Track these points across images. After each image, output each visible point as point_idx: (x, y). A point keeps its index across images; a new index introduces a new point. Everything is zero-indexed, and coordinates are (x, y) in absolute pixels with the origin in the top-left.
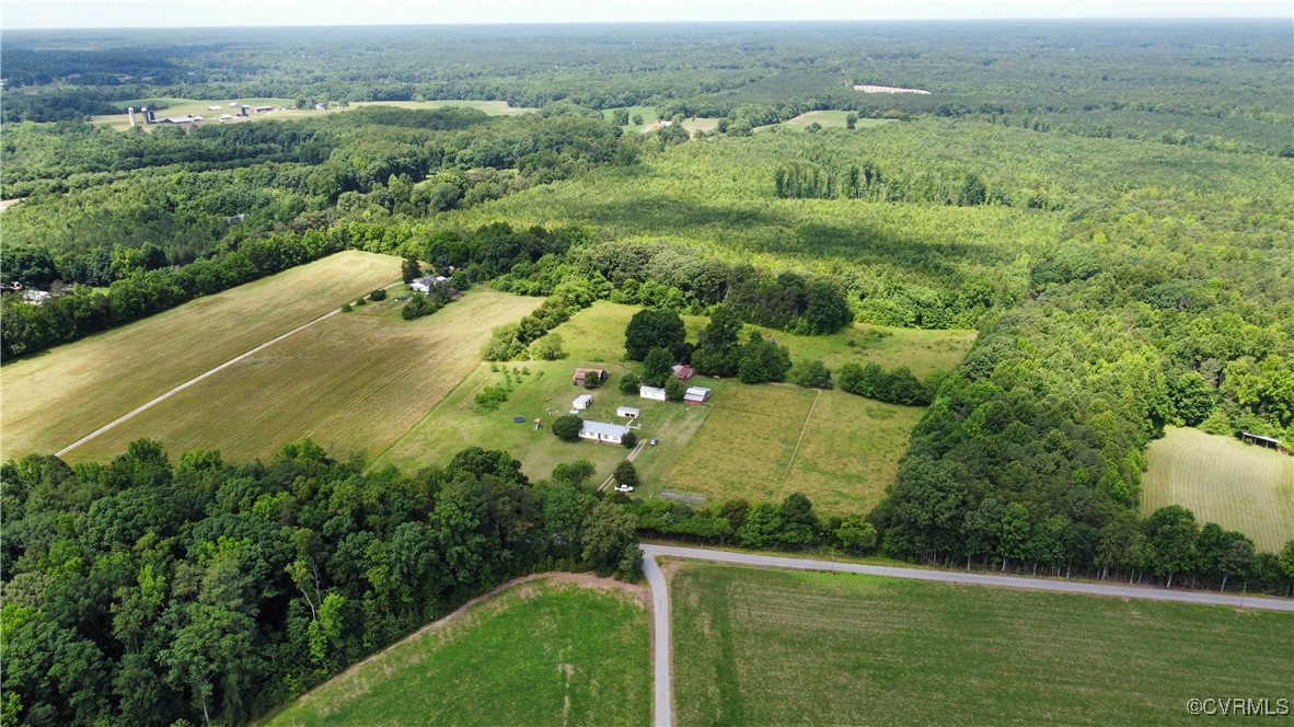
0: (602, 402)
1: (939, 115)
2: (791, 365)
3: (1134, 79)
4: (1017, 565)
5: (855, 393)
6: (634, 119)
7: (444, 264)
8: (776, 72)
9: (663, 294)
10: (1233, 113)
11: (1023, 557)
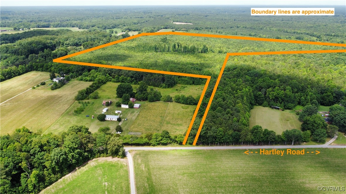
0: (111, 110)
1: (195, 30)
2: (161, 96)
3: (242, 20)
4: (221, 144)
5: (178, 103)
6: (115, 32)
7: (63, 74)
8: (153, 19)
9: (126, 79)
10: (265, 28)
11: (223, 141)
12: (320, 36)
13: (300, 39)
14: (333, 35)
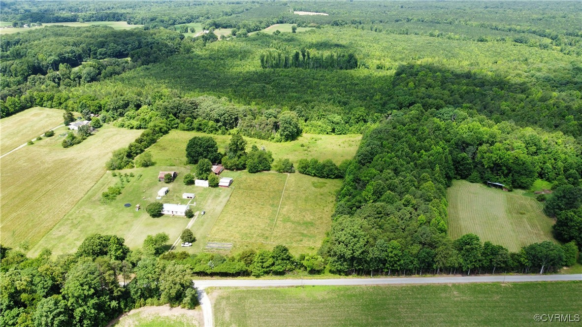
0: (175, 191)
1: (333, 25)
2: (273, 160)
3: (414, 7)
4: (395, 272)
5: (306, 174)
6: (191, 29)
7: (87, 114)
8: (258, 6)
9: (206, 125)
10: (457, 22)
11: (399, 268)
12: (557, 36)
13: (521, 42)
14: (579, 34)
